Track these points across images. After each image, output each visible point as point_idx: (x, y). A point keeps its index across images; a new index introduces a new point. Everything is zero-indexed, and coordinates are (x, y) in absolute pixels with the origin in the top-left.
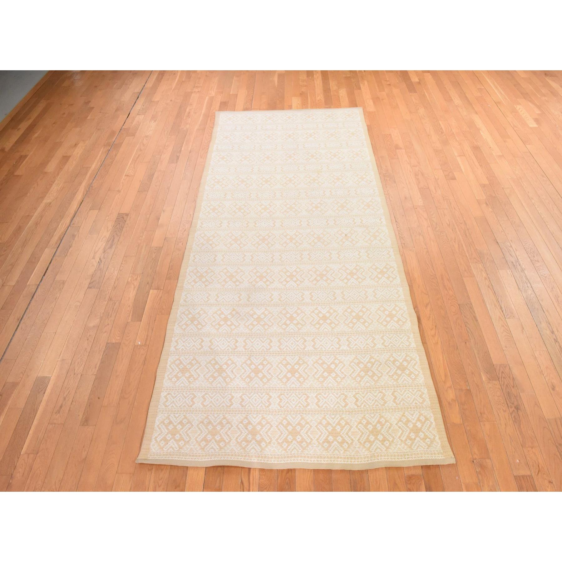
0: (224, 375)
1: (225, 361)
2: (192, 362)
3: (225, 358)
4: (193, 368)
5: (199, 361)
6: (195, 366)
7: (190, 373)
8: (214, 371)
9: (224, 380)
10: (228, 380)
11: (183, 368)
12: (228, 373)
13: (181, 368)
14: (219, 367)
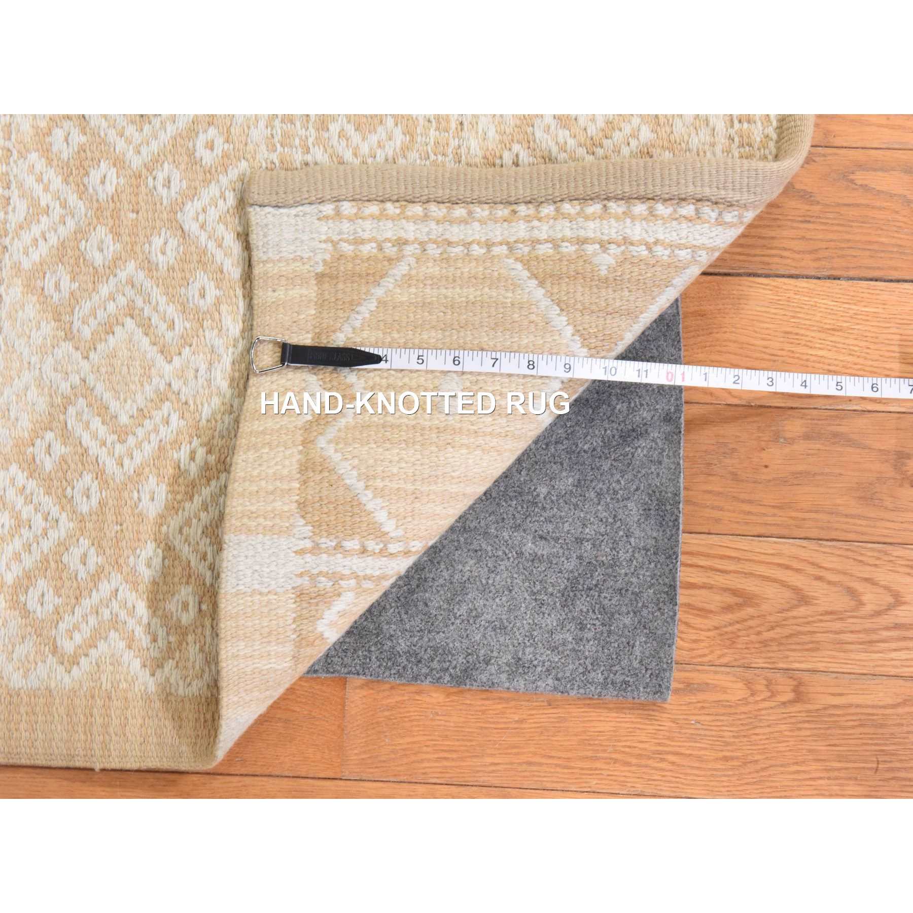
0: (168, 183)
1: (57, 182)
2: (49, 465)
3: (30, 181)
4: (103, 453)
5: (42, 404)
6: (86, 439)
7: (138, 473)
8: (131, 266)
9: (207, 182)
10: (211, 146)
11: (97, 543)
12: (154, 147)
13: (94, 560)
14: (102, 232)
